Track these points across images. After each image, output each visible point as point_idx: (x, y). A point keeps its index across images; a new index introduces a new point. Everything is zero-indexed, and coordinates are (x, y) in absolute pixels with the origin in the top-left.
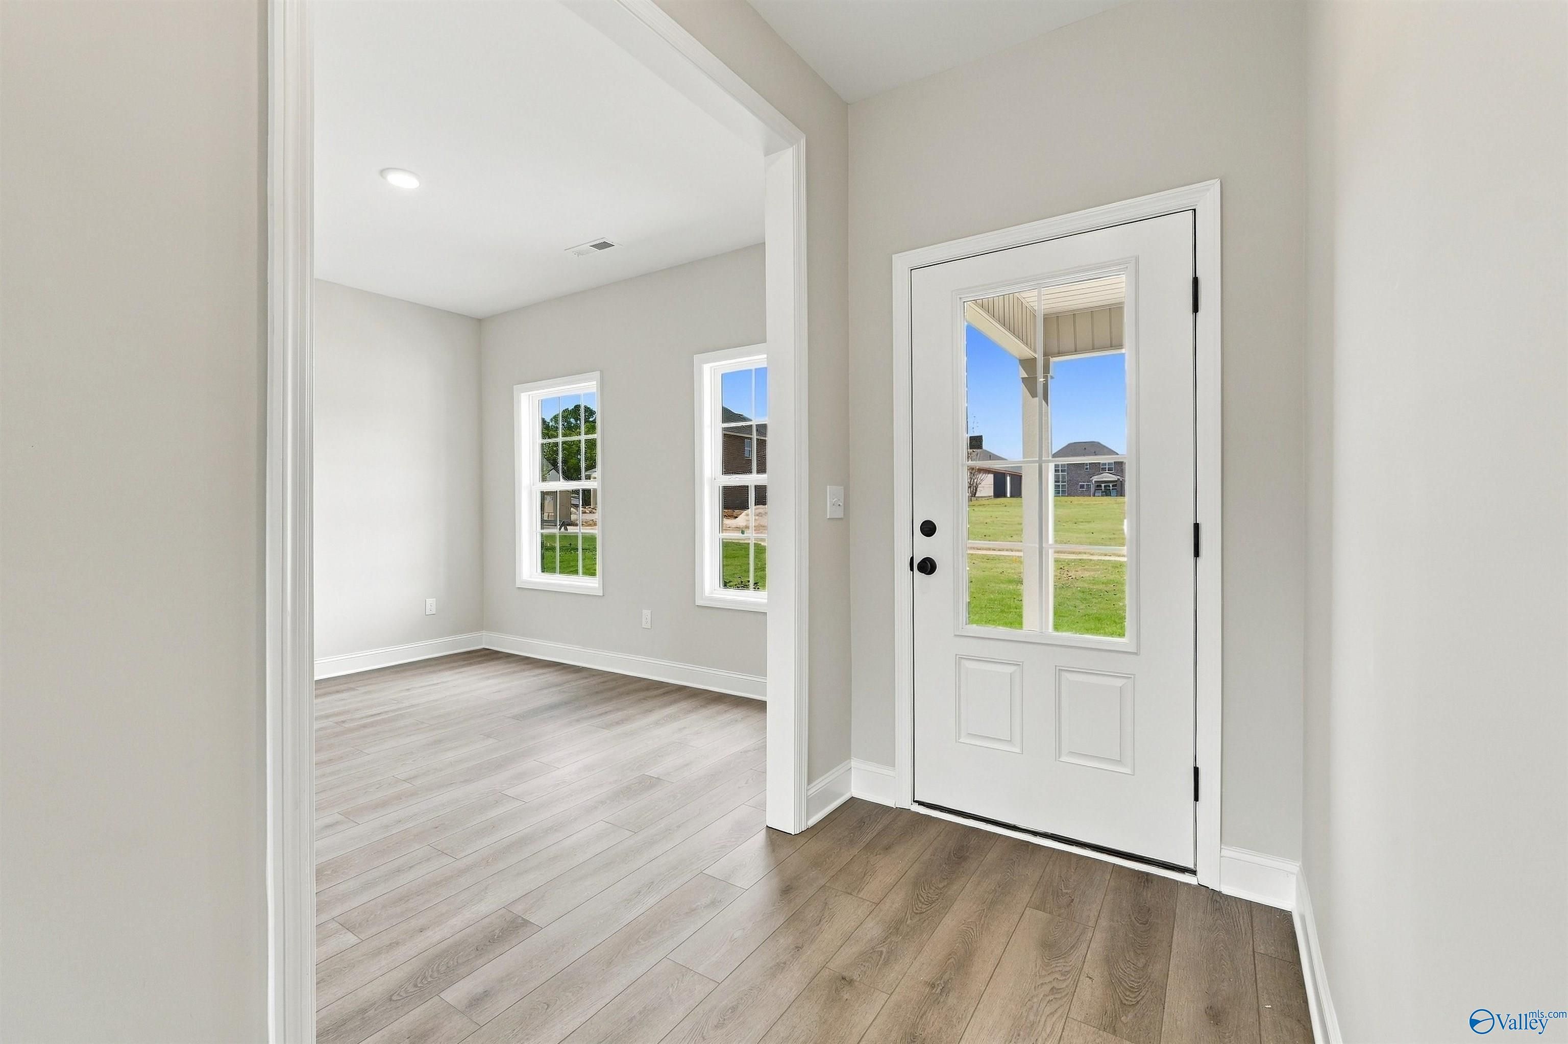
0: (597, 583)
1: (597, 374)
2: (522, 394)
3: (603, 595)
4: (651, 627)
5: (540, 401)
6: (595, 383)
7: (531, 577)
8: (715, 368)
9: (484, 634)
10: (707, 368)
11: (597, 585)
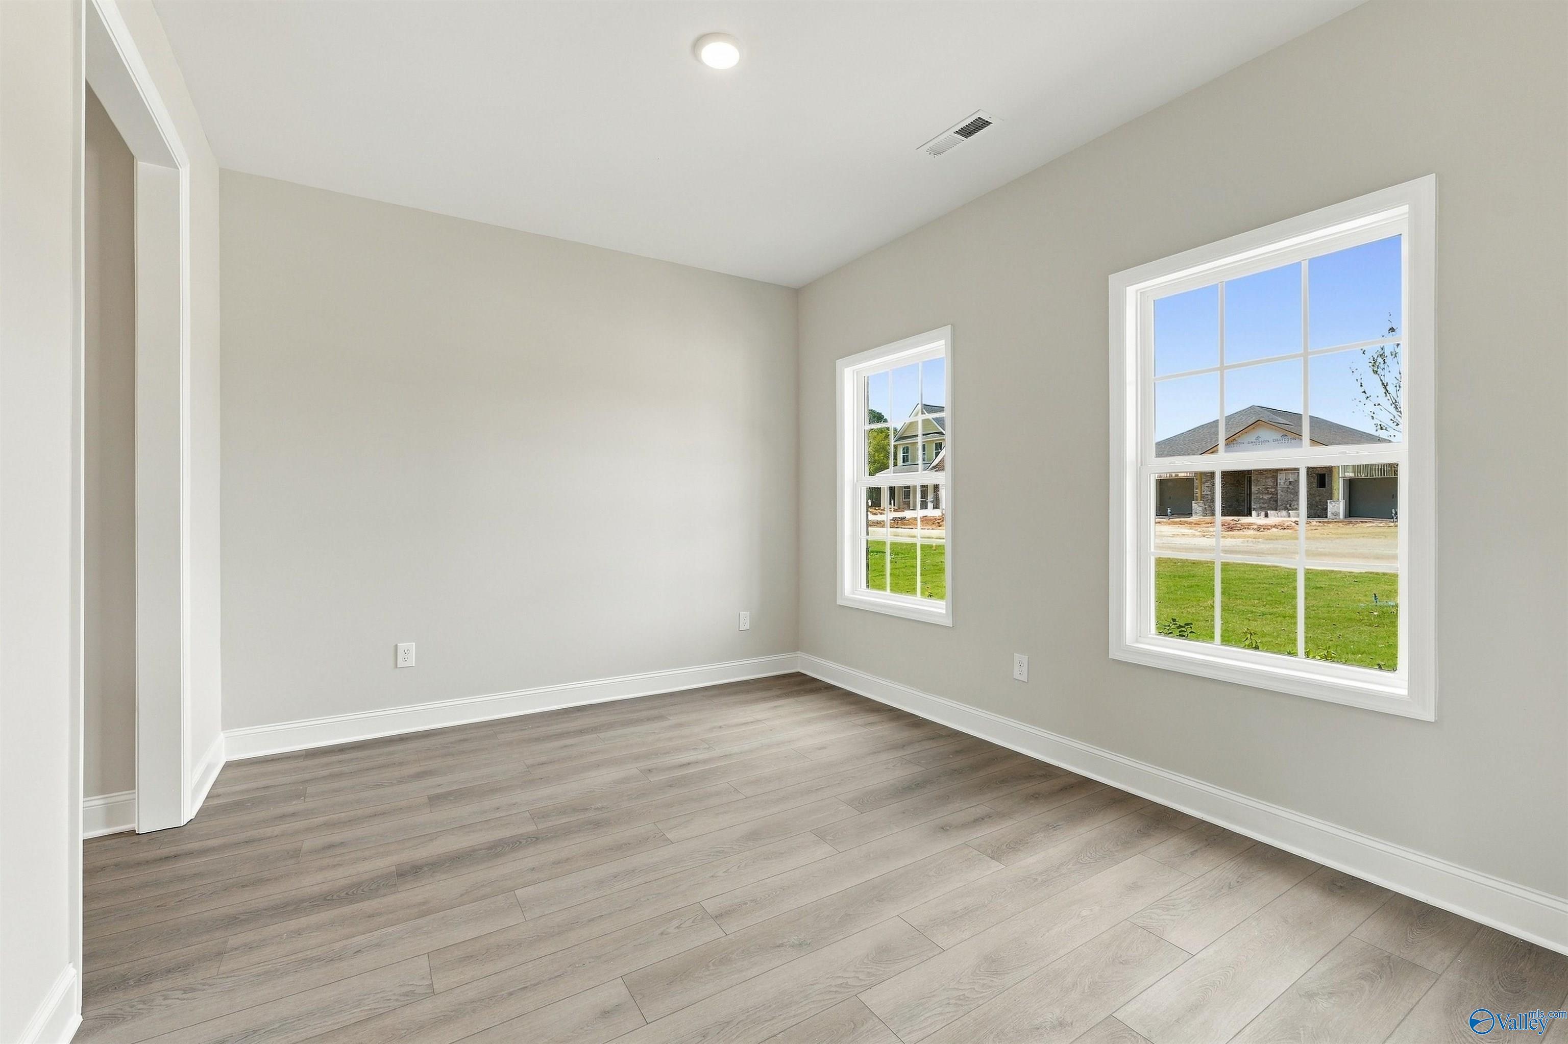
0: (944, 607)
1: (948, 328)
2: (846, 370)
3: (953, 627)
4: (1028, 680)
5: (866, 377)
6: (943, 342)
7: (854, 594)
8: (1141, 291)
9: (799, 655)
10: (1131, 292)
11: (944, 611)
